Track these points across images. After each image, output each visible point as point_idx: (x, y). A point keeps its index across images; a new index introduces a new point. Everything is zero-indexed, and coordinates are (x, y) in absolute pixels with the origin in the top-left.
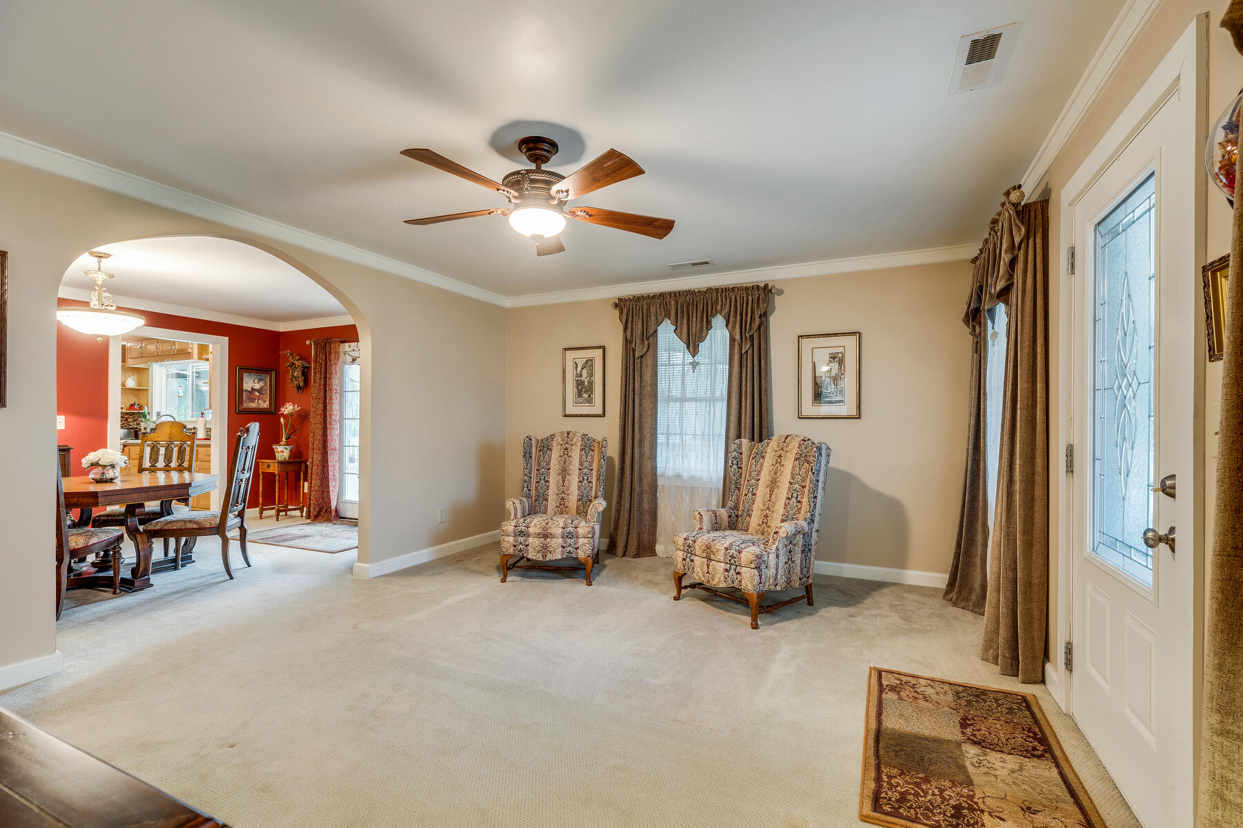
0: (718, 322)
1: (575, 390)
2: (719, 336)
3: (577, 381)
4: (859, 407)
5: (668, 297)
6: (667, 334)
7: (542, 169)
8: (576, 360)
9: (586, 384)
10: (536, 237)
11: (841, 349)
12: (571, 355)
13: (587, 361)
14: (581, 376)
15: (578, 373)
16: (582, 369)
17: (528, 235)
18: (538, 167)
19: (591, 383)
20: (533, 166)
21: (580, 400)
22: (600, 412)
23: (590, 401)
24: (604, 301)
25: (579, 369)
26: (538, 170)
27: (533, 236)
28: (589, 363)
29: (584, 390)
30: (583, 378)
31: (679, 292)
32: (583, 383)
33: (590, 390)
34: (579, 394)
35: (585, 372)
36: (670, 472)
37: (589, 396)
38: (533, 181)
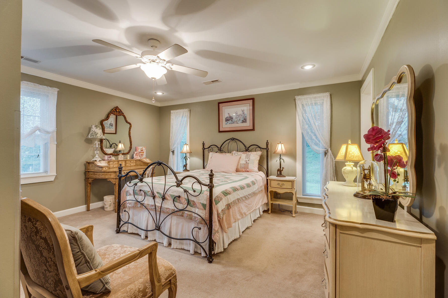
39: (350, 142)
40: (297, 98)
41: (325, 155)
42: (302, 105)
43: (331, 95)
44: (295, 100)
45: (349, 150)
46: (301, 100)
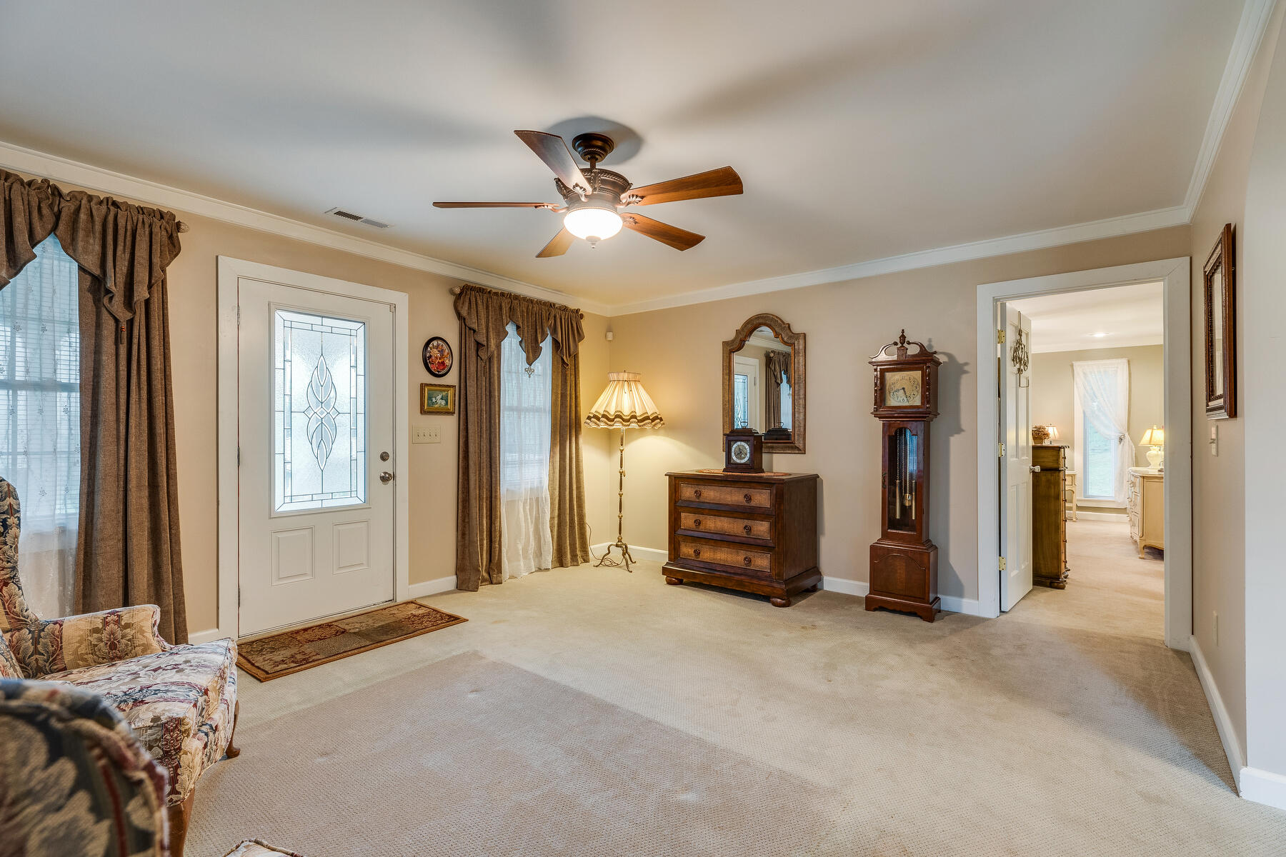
39: (1155, 428)
40: (1076, 364)
41: (1120, 442)
42: (1084, 373)
43: (1129, 361)
44: (1072, 366)
45: (1154, 435)
46: (1079, 367)
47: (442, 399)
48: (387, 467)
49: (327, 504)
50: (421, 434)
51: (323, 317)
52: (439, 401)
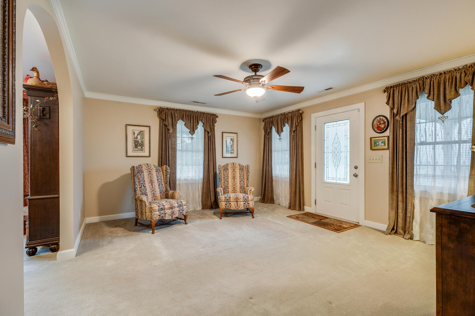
0: (201, 124)
1: (133, 145)
2: (200, 129)
3: (135, 140)
4: (237, 155)
5: (182, 111)
6: (181, 125)
7: (257, 75)
8: (134, 131)
9: (140, 142)
10: (255, 97)
11: (233, 138)
12: (130, 129)
13: (140, 132)
14: (137, 138)
15: (135, 137)
16: (138, 135)
17: (253, 97)
18: (256, 74)
19: (142, 142)
20: (253, 74)
21: (136, 149)
22: (148, 155)
23: (142, 150)
24: (151, 107)
25: (136, 135)
26: (256, 75)
27: (254, 97)
28: (141, 133)
29: (138, 145)
30: (138, 139)
31: (187, 110)
32: (138, 141)
33: (142, 145)
34: (136, 146)
35: (139, 137)
36: (183, 178)
37: (142, 148)
38: (254, 79)
47: (382, 143)
48: (355, 171)
49: (338, 182)
50: (372, 159)
51: (336, 121)
52: (380, 144)
